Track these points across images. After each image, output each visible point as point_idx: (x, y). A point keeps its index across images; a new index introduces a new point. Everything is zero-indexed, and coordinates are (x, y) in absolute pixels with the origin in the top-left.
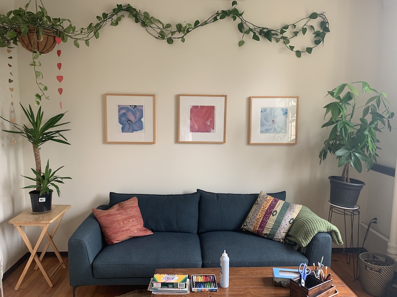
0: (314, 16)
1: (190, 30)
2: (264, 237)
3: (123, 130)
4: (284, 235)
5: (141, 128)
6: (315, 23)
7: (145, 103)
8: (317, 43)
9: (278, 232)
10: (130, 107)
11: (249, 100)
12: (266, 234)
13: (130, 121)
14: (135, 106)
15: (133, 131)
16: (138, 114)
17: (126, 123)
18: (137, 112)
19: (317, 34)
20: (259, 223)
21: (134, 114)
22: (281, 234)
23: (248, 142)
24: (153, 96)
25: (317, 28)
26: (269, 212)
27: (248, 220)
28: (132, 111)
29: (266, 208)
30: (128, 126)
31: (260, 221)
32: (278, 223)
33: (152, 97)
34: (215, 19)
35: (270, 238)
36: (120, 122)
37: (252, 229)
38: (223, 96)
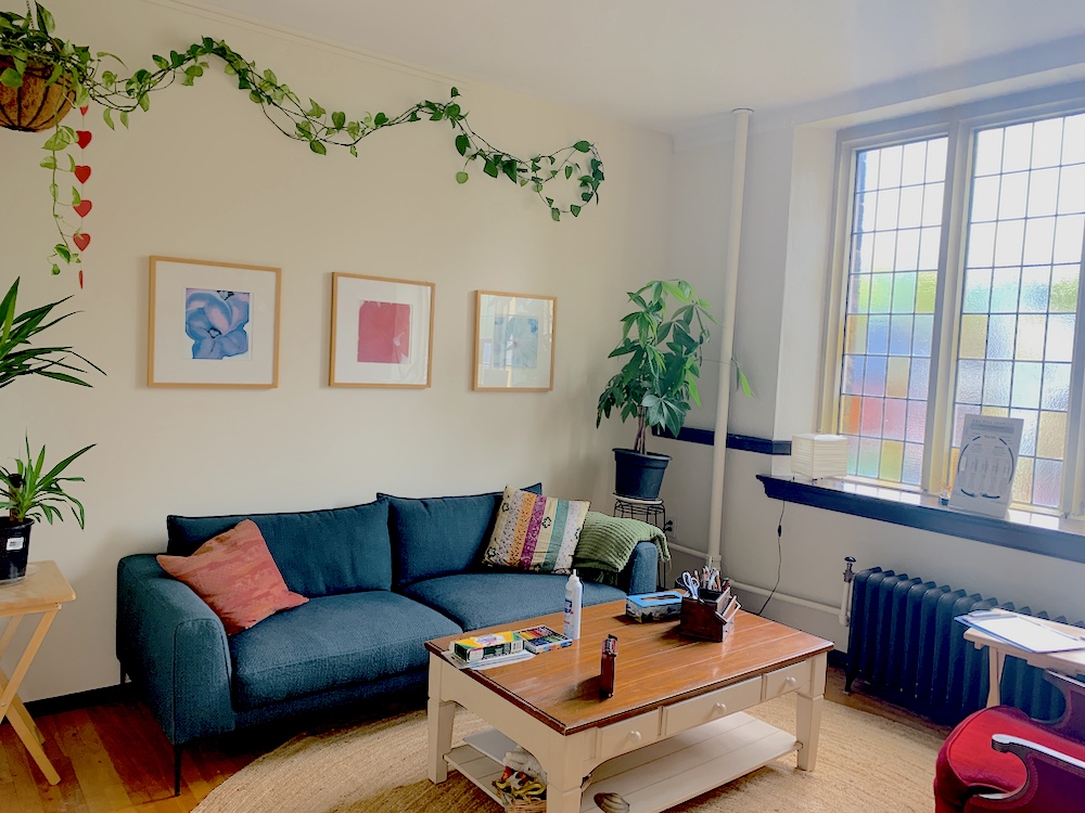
0: (582, 146)
1: (366, 131)
2: (533, 572)
3: (196, 351)
4: (570, 560)
5: (242, 348)
6: (583, 159)
7: (258, 289)
8: (586, 197)
9: (560, 555)
10: (218, 296)
11: (476, 296)
12: (539, 565)
13: (215, 330)
14: (231, 294)
15: (223, 354)
16: (237, 315)
17: (205, 334)
18: (234, 308)
19: (584, 182)
20: (521, 547)
21: (227, 313)
22: (564, 561)
24: (278, 271)
25: (585, 171)
26: (536, 523)
27: (493, 544)
28: (221, 304)
29: (530, 516)
30: (208, 343)
31: (523, 542)
32: (557, 540)
33: (272, 275)
34: (414, 118)
35: (546, 570)
36: (191, 333)
37: (507, 559)
38: (427, 284)
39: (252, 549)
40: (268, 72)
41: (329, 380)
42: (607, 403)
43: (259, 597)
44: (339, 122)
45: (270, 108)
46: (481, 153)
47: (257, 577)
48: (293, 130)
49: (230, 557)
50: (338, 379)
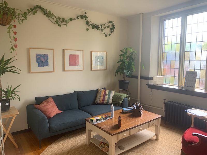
0: (110, 22)
1: (69, 22)
2: (104, 104)
3: (39, 66)
4: (111, 102)
5: (47, 64)
6: (110, 24)
7: (50, 53)
8: (112, 32)
10: (42, 55)
11: (91, 52)
12: (105, 103)
13: (42, 61)
14: (45, 54)
15: (44, 66)
16: (46, 58)
17: (40, 62)
18: (46, 57)
19: (111, 29)
20: (102, 100)
21: (44, 58)
22: (110, 101)
23: (91, 70)
24: (53, 50)
25: (111, 27)
26: (105, 95)
27: (97, 99)
28: (43, 57)
29: (103, 94)
30: (41, 64)
31: (102, 99)
32: (109, 98)
33: (52, 50)
34: (78, 18)
35: (107, 104)
36: (37, 62)
37: (100, 102)
38: (82, 50)
39: (51, 103)
40: (49, 11)
41: (64, 70)
42: (117, 72)
43: (53, 112)
44: (63, 20)
45: (50, 18)
46: (91, 24)
47: (53, 108)
48: (54, 22)
49: (47, 104)
50: (66, 69)
